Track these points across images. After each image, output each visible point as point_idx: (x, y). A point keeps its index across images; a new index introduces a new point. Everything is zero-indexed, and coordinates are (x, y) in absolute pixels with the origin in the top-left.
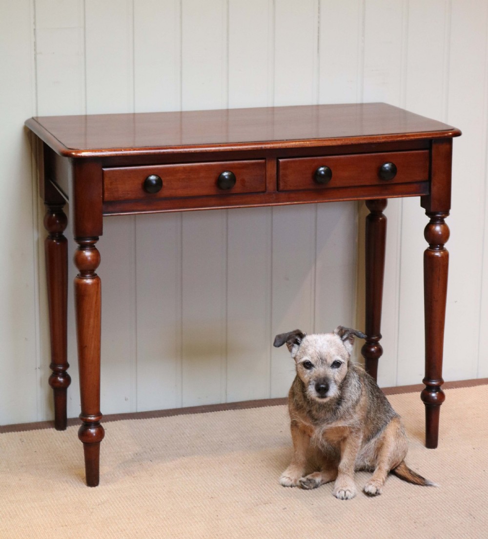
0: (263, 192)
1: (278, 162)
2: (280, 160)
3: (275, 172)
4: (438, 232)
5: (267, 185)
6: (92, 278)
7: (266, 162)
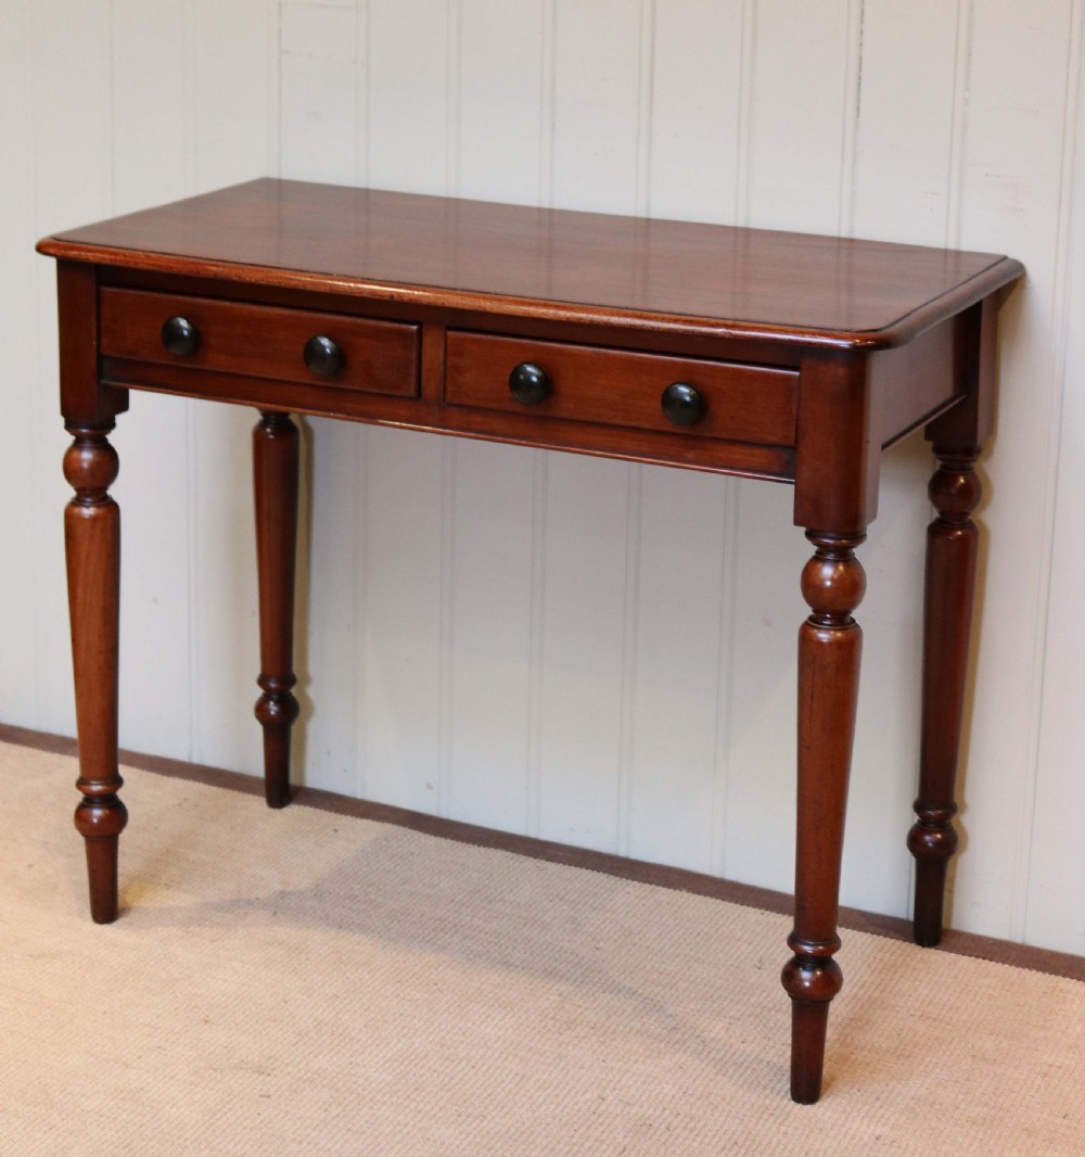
0: (411, 398)
1: (446, 335)
2: (451, 334)
3: (442, 358)
4: (823, 581)
5: (423, 384)
6: (95, 504)
7: (420, 332)
